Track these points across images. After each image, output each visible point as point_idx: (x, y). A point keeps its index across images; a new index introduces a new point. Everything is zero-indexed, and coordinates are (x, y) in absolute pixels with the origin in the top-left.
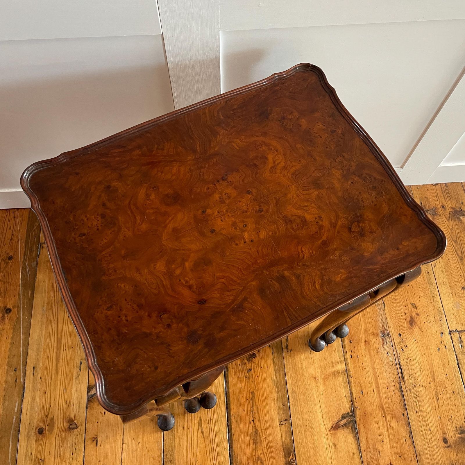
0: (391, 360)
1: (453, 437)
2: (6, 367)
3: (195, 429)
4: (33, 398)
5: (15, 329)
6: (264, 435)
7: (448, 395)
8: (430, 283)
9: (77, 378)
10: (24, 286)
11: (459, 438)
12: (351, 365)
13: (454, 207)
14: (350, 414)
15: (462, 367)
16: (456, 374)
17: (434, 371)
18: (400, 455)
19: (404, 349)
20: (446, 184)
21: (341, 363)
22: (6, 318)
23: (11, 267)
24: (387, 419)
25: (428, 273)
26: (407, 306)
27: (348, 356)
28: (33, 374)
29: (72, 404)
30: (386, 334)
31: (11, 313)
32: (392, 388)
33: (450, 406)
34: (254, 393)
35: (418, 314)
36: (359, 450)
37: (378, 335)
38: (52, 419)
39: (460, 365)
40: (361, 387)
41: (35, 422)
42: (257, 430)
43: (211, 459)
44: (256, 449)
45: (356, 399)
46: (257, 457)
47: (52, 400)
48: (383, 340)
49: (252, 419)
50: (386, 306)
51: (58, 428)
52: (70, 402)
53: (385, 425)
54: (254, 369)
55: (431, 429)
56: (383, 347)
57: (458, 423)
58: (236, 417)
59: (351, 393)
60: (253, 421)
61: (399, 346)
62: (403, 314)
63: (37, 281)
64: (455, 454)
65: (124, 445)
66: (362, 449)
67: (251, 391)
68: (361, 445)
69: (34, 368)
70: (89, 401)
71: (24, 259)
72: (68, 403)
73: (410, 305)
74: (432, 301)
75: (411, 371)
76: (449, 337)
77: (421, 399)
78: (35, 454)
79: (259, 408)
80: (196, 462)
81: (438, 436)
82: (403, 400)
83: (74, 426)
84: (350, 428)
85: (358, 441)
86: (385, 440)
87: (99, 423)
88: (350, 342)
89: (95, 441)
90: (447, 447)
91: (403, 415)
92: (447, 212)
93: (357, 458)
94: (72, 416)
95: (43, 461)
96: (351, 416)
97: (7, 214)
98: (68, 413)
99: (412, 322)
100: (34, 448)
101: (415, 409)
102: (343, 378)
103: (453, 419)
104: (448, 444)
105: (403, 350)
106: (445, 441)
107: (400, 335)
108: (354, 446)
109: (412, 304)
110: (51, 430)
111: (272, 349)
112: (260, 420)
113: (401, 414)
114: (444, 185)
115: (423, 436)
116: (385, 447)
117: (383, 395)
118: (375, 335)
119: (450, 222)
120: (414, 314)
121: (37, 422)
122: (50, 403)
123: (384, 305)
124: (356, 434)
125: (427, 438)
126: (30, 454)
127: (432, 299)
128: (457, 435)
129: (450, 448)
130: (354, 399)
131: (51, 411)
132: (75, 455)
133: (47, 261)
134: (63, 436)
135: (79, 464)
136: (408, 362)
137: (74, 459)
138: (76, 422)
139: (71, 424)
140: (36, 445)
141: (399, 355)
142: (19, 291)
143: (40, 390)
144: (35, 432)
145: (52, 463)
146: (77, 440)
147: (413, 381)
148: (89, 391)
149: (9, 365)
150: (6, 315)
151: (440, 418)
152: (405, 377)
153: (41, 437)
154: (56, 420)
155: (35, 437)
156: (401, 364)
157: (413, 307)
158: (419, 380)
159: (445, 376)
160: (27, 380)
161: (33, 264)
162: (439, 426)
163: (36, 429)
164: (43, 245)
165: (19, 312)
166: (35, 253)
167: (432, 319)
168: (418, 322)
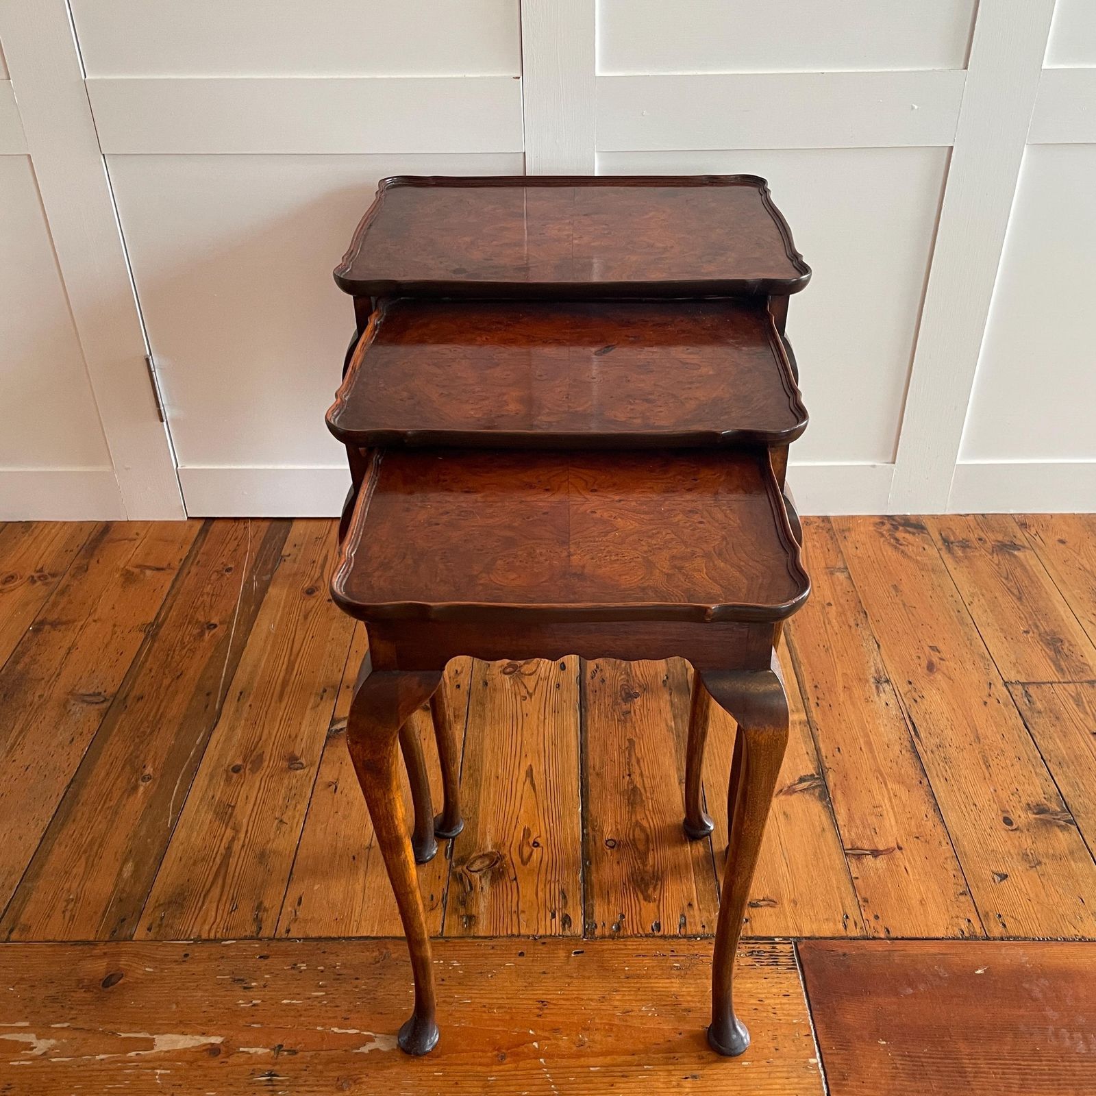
0: (894, 712)
1: (1022, 816)
2: (193, 690)
3: (519, 780)
4: (233, 729)
5: (219, 647)
6: (648, 795)
7: (1008, 761)
8: (962, 622)
9: (313, 708)
10: (245, 601)
11: (1035, 819)
12: (817, 714)
13: (1000, 538)
14: (816, 776)
15: (1033, 727)
16: (1021, 735)
17: (978, 729)
18: (918, 835)
19: (918, 699)
20: (983, 515)
21: (798, 711)
22: (207, 634)
23: (228, 579)
24: (890, 787)
25: (959, 611)
26: (921, 649)
27: (812, 703)
28: (239, 700)
29: (299, 739)
30: (883, 679)
31: (216, 630)
32: (897, 748)
33: (1013, 776)
34: (634, 742)
35: (942, 659)
36: (835, 824)
37: (867, 681)
38: (260, 756)
39: (1028, 724)
40: (838, 743)
41: (229, 759)
42: (635, 787)
43: (547, 820)
44: (632, 812)
45: (826, 757)
46: (634, 820)
47: (266, 732)
48: (877, 688)
49: (628, 773)
50: (882, 647)
51: (268, 766)
52: (296, 737)
53: (886, 793)
54: (635, 713)
55: (977, 804)
56: (878, 695)
57: (1032, 799)
58: (597, 768)
59: (818, 750)
60: (629, 775)
61: (908, 695)
62: (914, 657)
63: (267, 596)
64: (1029, 841)
66: (840, 823)
67: (628, 737)
68: (838, 817)
69: (241, 693)
70: (328, 738)
71: (251, 572)
72: (293, 738)
73: (927, 650)
74: (969, 645)
75: (932, 728)
76: (1005, 689)
77: (954, 763)
78: (219, 798)
79: (641, 761)
80: (517, 822)
81: (995, 816)
82: (919, 764)
83: (296, 766)
84: (817, 794)
85: (832, 813)
86: (885, 813)
87: (344, 764)
88: (816, 687)
89: (334, 787)
90: (1012, 830)
91: (921, 782)
92: (989, 545)
93: (830, 835)
94: (297, 753)
95: (234, 807)
96: (817, 778)
97: (234, 522)
98: (291, 750)
99: (931, 667)
100: (220, 790)
101: (943, 776)
102: (802, 731)
103: (1020, 792)
104: (1015, 826)
105: (916, 701)
106: (1008, 821)
107: (910, 683)
108: (824, 818)
109: (930, 647)
110: (254, 770)
111: (670, 689)
112: (641, 774)
113: (915, 782)
114: (981, 517)
115: (962, 812)
116: (887, 823)
117: (880, 756)
118: (862, 680)
119: (995, 555)
120: (935, 660)
121: (233, 758)
122: (261, 735)
123: (879, 646)
124: (828, 803)
125: (969, 815)
126: (210, 797)
127: (968, 643)
128: (1031, 816)
129: (1018, 832)
130: (824, 758)
131: (260, 745)
132: (294, 802)
133: (289, 575)
134: (275, 778)
135: (297, 816)
136: (927, 716)
137: (291, 807)
138: (303, 760)
139: (293, 762)
140: (224, 785)
141: (908, 706)
142: (236, 606)
143: (247, 720)
144: (227, 771)
145: (249, 812)
146: (299, 783)
147: (938, 741)
148: (332, 724)
149: (199, 688)
150: (207, 632)
151: (995, 791)
152: (922, 735)
153: (235, 775)
154: (267, 756)
155: (225, 776)
156: (913, 717)
157: (933, 650)
158: (949, 740)
159: (999, 737)
160: (226, 706)
161: (265, 578)
162: (994, 801)
163: (229, 766)
164: (286, 558)
165: (229, 629)
166: (270, 566)
167: (969, 666)
168: (944, 669)
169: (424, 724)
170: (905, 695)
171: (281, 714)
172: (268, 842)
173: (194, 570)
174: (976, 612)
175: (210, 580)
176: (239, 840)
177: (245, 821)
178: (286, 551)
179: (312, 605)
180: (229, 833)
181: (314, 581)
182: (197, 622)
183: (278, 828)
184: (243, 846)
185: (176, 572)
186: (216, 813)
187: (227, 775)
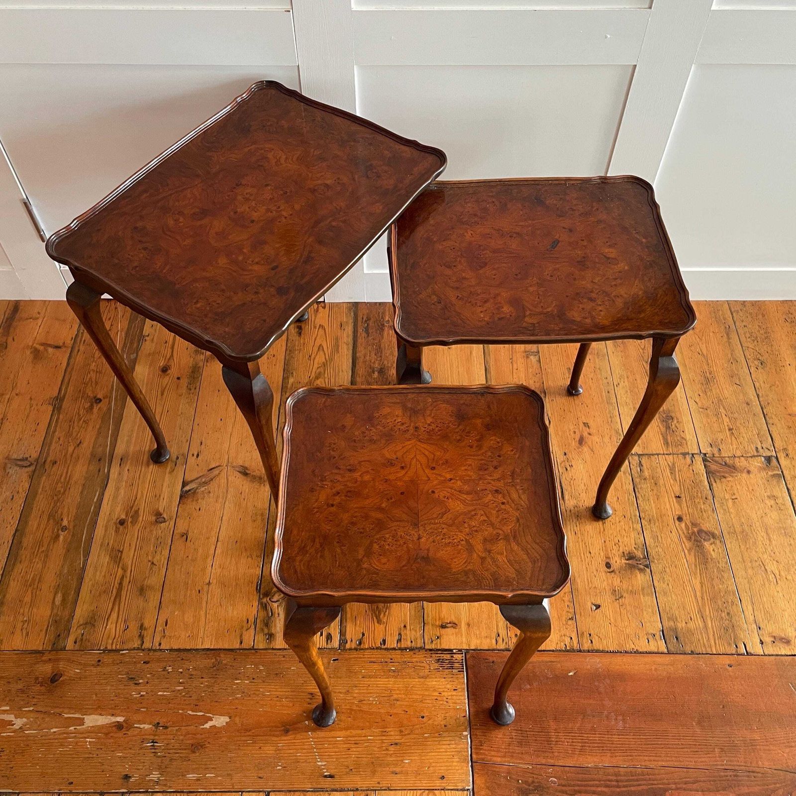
1: (618, 562)
2: (89, 457)
4: (117, 489)
5: (105, 418)
7: (617, 519)
8: (609, 403)
9: (170, 472)
11: (626, 564)
15: (638, 491)
16: (630, 498)
19: (569, 468)
22: (95, 408)
25: (608, 392)
26: (577, 425)
28: (120, 465)
29: (162, 498)
31: (102, 403)
33: (618, 530)
35: (590, 434)
38: (137, 512)
39: (636, 489)
41: (117, 513)
47: (140, 492)
50: (551, 422)
51: (143, 520)
52: (160, 496)
55: (592, 552)
57: (627, 548)
62: (572, 433)
64: (619, 580)
65: (219, 543)
69: (121, 459)
70: (181, 497)
72: (158, 497)
73: (581, 425)
74: (610, 422)
75: (573, 491)
78: (112, 545)
81: (600, 560)
83: (161, 520)
87: (192, 519)
89: (185, 536)
90: (610, 572)
94: (161, 510)
95: (122, 552)
97: (107, 304)
98: (157, 507)
99: (581, 441)
100: (112, 538)
101: (574, 530)
103: (620, 543)
104: (612, 569)
105: (567, 469)
106: (608, 565)
107: (565, 454)
109: (584, 423)
110: (134, 522)
115: (581, 558)
120: (585, 434)
121: (119, 513)
122: (136, 495)
125: (585, 560)
126: (106, 544)
127: (610, 420)
128: (624, 561)
129: (613, 574)
131: (136, 503)
132: (160, 549)
133: (149, 354)
134: (148, 530)
135: (163, 558)
136: (572, 482)
137: (158, 553)
138: (165, 516)
139: (159, 517)
140: (115, 535)
141: (561, 474)
142: (113, 382)
143: (126, 482)
144: (115, 523)
145: (132, 555)
146: (163, 534)
147: (575, 502)
148: (183, 486)
149: (93, 455)
150: (95, 405)
151: (605, 542)
152: (566, 497)
153: (121, 528)
154: (141, 512)
155: (114, 528)
156: (563, 483)
157: (585, 426)
158: (583, 501)
159: (615, 499)
160: (112, 471)
161: (133, 356)
162: (603, 550)
163: (117, 520)
164: (146, 338)
165: (110, 403)
166: (135, 345)
167: (606, 439)
168: (590, 443)
169: (244, 487)
170: (561, 464)
171: (149, 477)
172: (145, 579)
173: (82, 348)
174: (620, 392)
175: (94, 357)
176: (126, 577)
177: (130, 563)
178: (145, 332)
179: (166, 382)
180: (120, 572)
181: (167, 360)
182: (88, 396)
183: (151, 569)
184: (129, 582)
185: (70, 349)
186: (111, 557)
187: (116, 527)
